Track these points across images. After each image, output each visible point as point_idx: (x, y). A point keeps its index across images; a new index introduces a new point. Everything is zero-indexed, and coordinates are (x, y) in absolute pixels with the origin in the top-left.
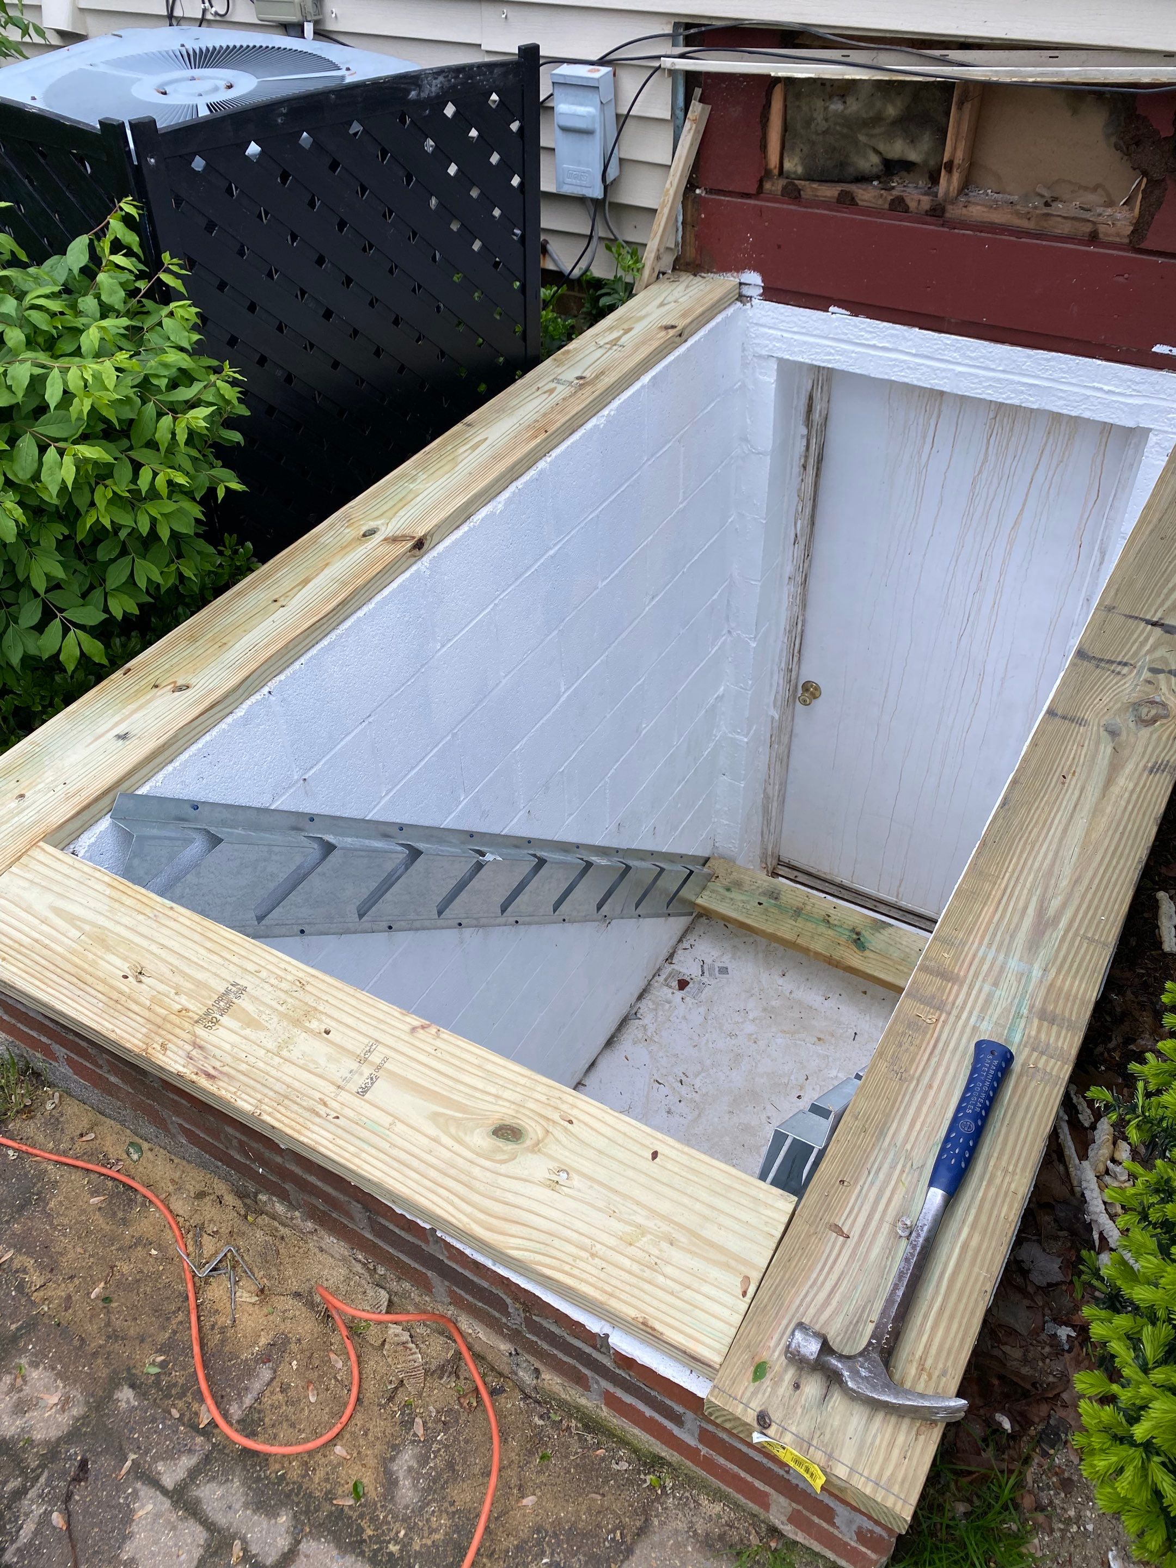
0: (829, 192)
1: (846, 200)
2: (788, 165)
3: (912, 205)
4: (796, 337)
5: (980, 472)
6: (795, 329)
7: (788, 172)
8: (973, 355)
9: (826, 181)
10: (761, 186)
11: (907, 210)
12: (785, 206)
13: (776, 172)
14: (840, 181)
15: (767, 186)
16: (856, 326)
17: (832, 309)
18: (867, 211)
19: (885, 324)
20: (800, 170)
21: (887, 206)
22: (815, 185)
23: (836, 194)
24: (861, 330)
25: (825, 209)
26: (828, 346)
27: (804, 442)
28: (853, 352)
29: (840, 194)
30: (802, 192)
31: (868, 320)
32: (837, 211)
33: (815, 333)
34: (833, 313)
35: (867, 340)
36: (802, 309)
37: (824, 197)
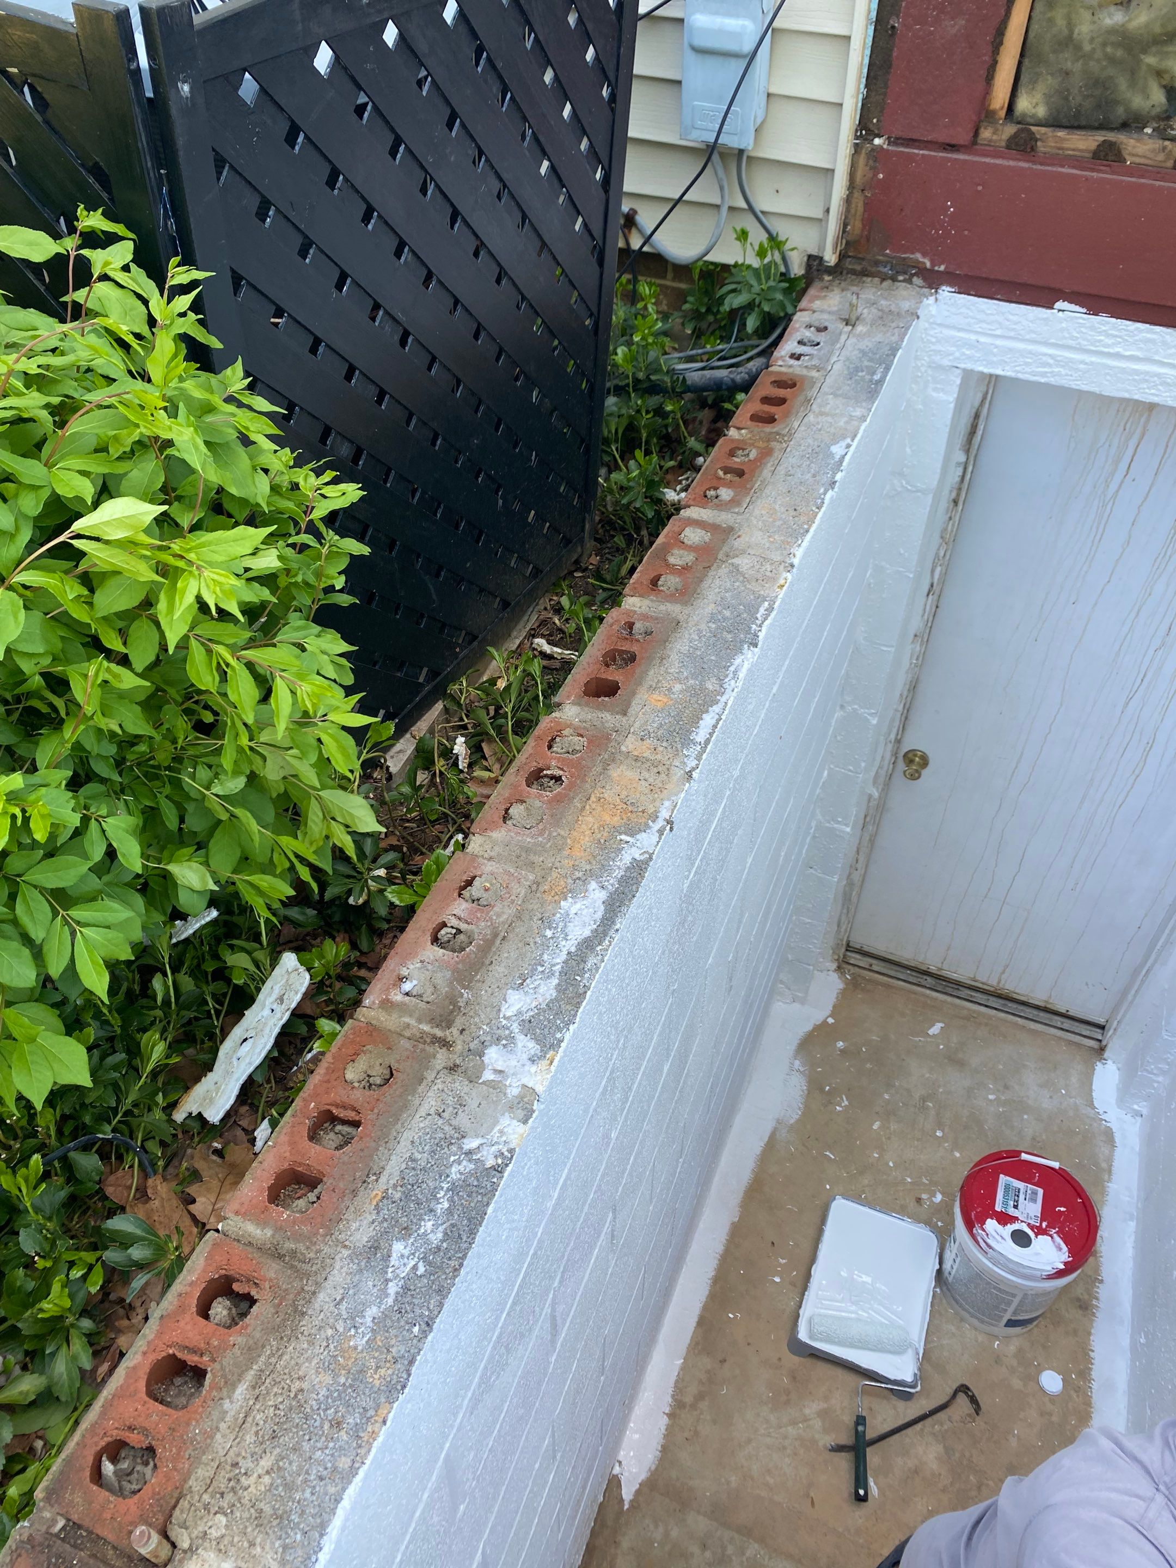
0: (1084, 142)
1: (1107, 154)
2: (1024, 104)
4: (999, 342)
6: (999, 332)
7: (1024, 115)
9: (1079, 127)
10: (976, 134)
12: (1011, 163)
13: (1003, 114)
14: (1101, 127)
15: (986, 134)
16: (1093, 328)
17: (1059, 305)
18: (1139, 170)
19: (1139, 325)
20: (1041, 112)
21: (1169, 165)
22: (1061, 134)
23: (1094, 145)
24: (1100, 333)
25: (1074, 167)
26: (1045, 355)
27: (959, 471)
28: (1082, 362)
29: (1099, 146)
30: (1039, 143)
31: (1113, 320)
32: (1093, 170)
33: (1028, 337)
34: (1059, 310)
35: (1108, 346)
36: (1013, 305)
37: (1073, 150)
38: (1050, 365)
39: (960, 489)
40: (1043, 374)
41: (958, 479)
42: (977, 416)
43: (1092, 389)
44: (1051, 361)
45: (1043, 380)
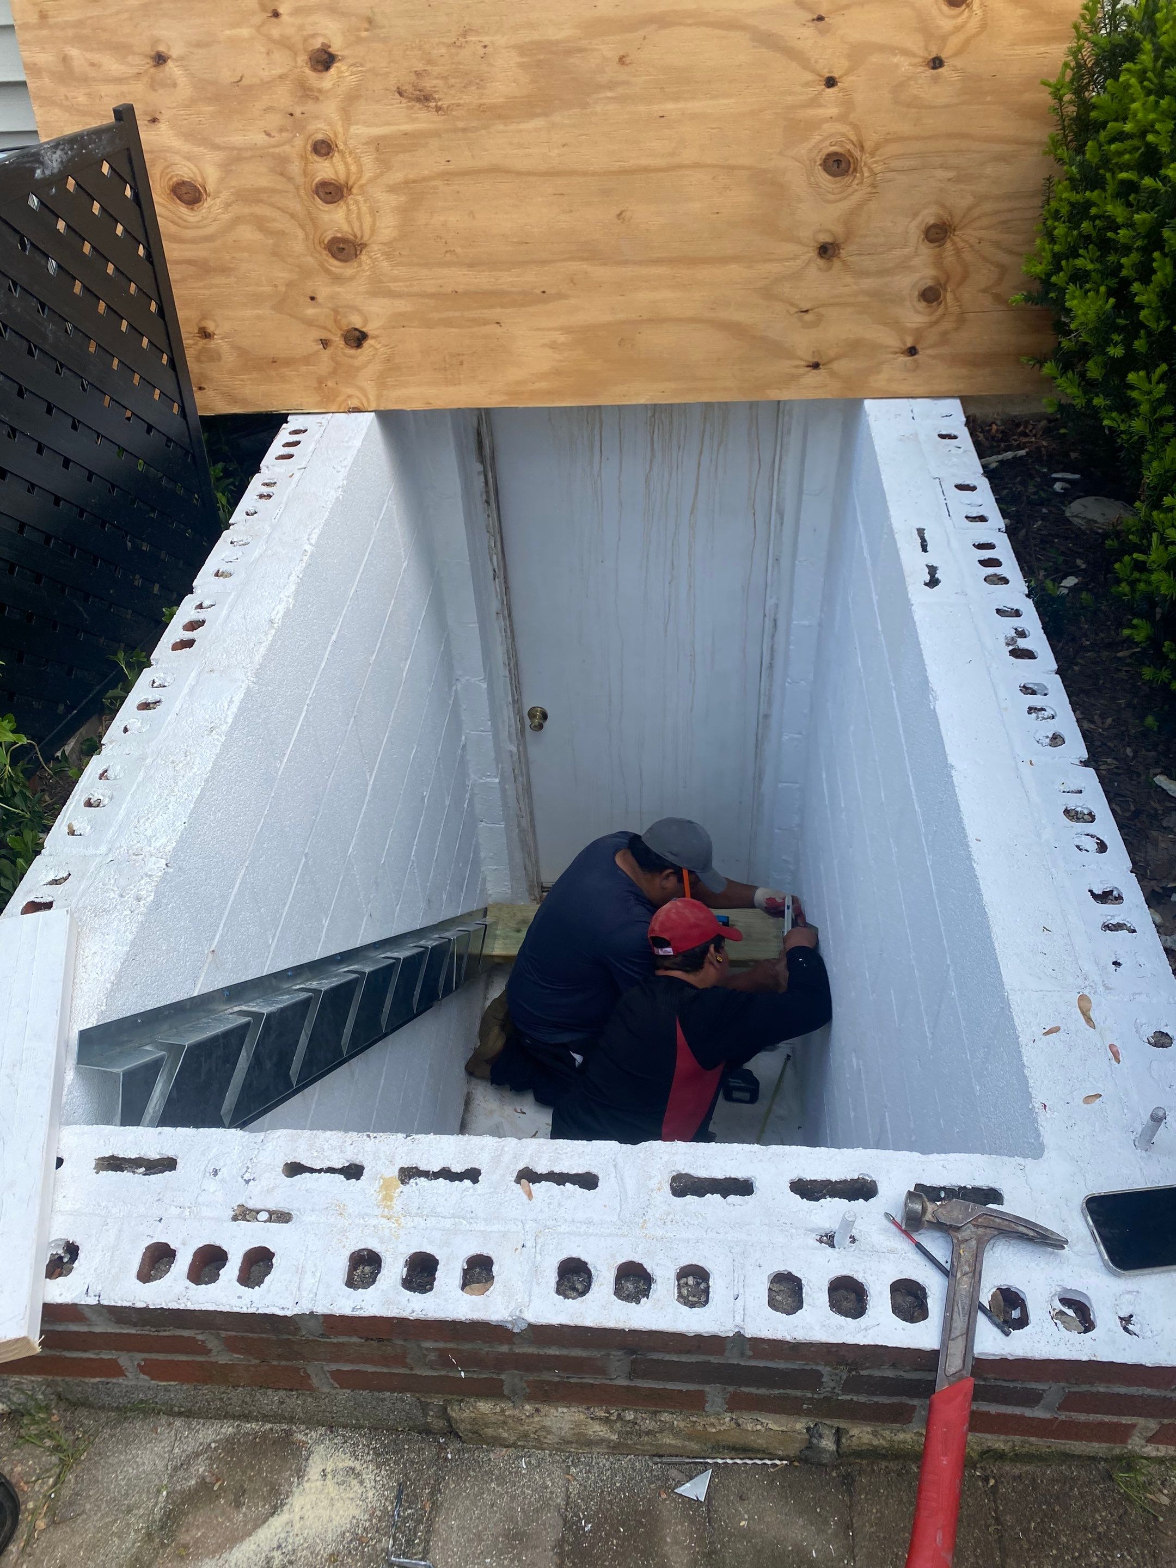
5: (651, 468)
27: (482, 478)
39: (487, 492)
41: (483, 485)
42: (479, 434)
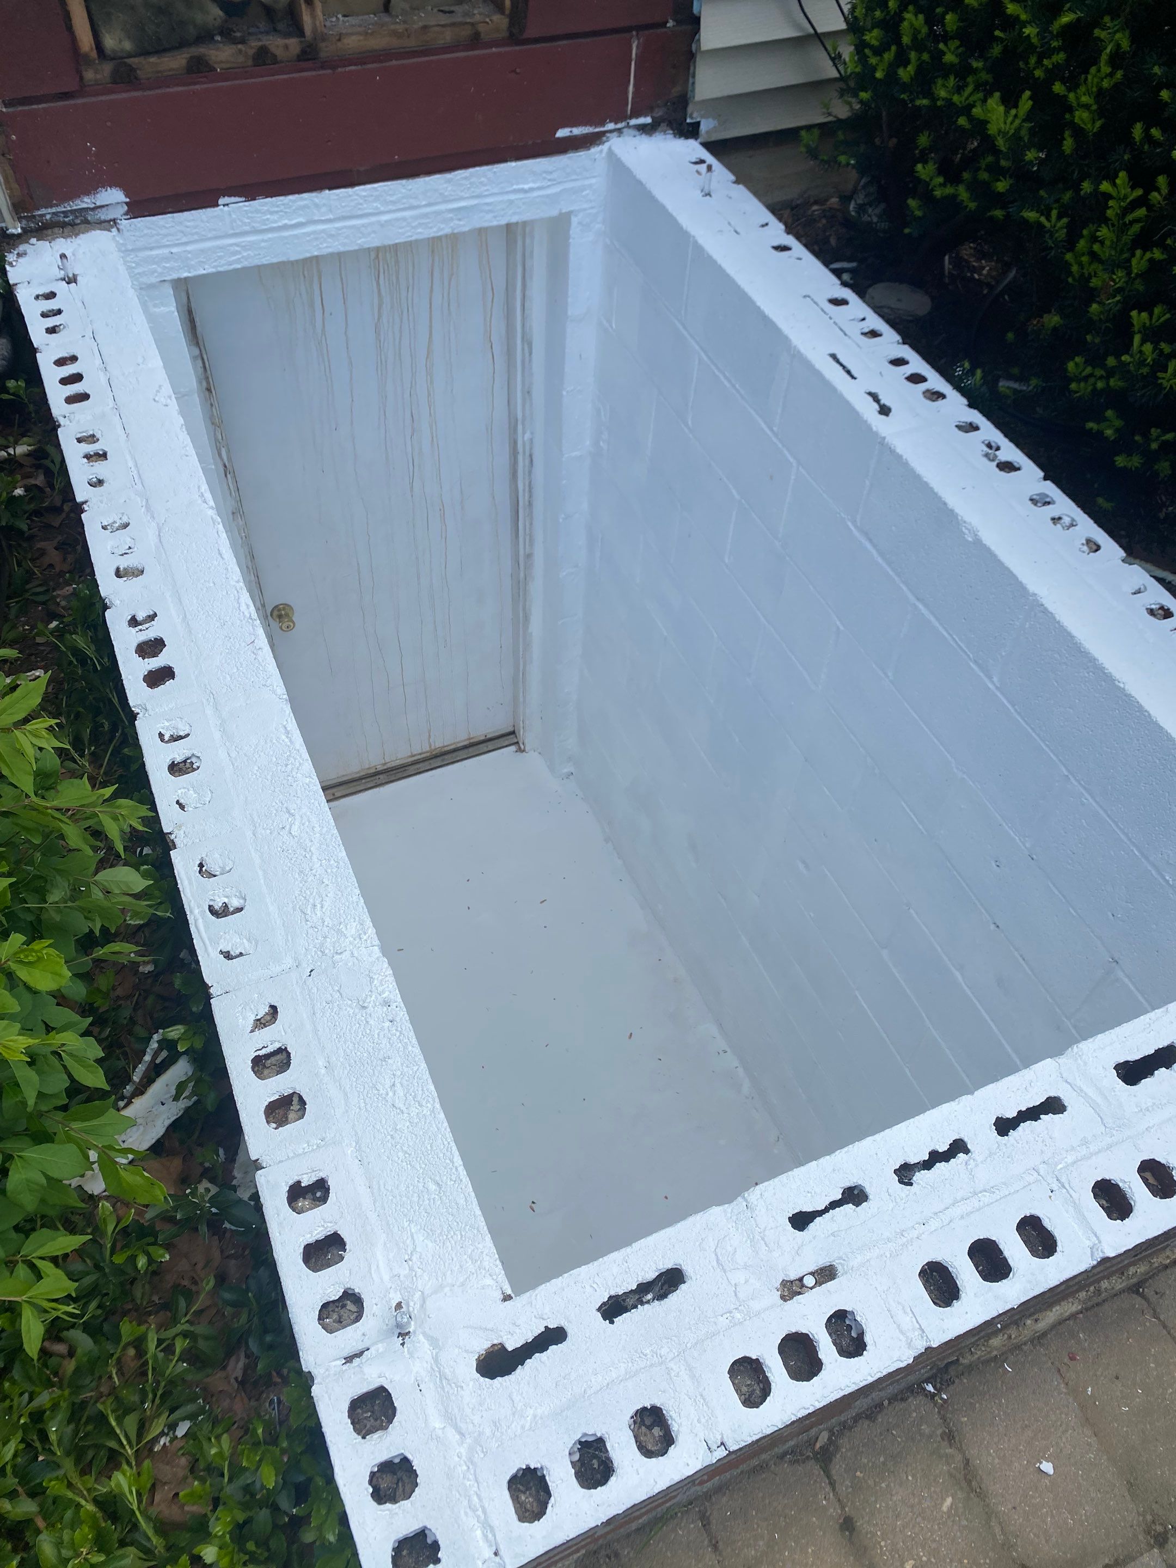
0: (175, 62)
1: (199, 67)
2: (110, 42)
3: (279, 52)
5: (380, 316)
6: (184, 240)
7: (113, 51)
8: (394, 198)
9: (165, 50)
10: (81, 78)
11: (275, 60)
12: (125, 95)
13: (94, 54)
14: (182, 44)
15: (89, 75)
16: (257, 211)
17: (222, 201)
18: (230, 74)
19: (291, 197)
20: (127, 46)
21: (250, 62)
22: (153, 59)
23: (184, 62)
24: (264, 213)
25: (177, 85)
26: (231, 245)
28: (263, 241)
29: (188, 62)
30: (138, 71)
31: (269, 199)
32: (195, 84)
33: (210, 235)
34: (224, 205)
35: (276, 222)
36: (186, 213)
37: (170, 70)
38: (239, 253)
39: (207, 379)
40: (238, 261)
41: (202, 370)
42: (190, 314)
43: (280, 260)
44: (237, 249)
45: (239, 266)
